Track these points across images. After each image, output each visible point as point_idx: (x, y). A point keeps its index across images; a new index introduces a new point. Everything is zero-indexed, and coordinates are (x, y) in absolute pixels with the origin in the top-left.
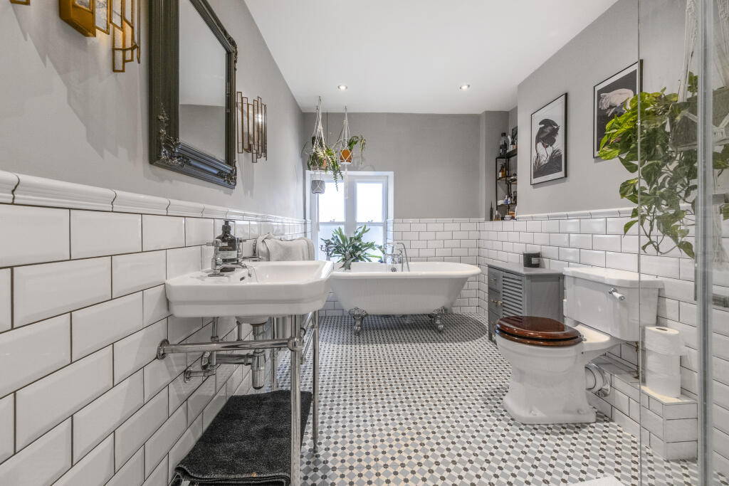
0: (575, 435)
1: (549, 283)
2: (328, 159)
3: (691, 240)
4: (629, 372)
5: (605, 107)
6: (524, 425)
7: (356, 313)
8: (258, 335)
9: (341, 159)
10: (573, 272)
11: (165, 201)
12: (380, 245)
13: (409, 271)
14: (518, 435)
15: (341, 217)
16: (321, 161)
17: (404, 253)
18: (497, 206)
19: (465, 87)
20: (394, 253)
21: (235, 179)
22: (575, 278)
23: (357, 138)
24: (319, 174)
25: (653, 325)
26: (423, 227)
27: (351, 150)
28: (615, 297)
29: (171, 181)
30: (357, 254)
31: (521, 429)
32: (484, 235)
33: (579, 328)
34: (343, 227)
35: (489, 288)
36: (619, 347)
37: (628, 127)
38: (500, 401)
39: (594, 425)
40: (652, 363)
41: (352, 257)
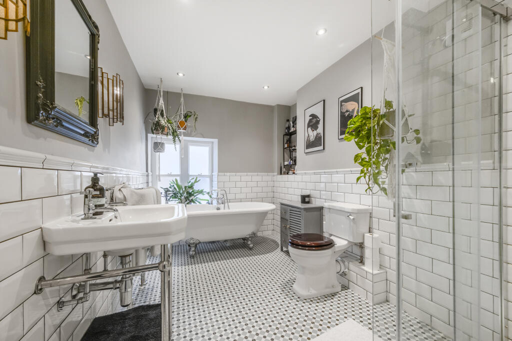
0: (332, 300)
1: (315, 213)
2: (168, 127)
3: (386, 186)
4: (356, 260)
5: (344, 111)
6: (305, 300)
7: (192, 242)
8: (126, 264)
9: (178, 127)
10: (329, 205)
11: (43, 156)
12: (208, 191)
13: (229, 209)
14: (303, 306)
15: (177, 171)
16: (163, 128)
17: (225, 197)
18: (284, 165)
19: (266, 87)
20: (219, 197)
21: (98, 139)
22: (330, 209)
23: (191, 113)
24: (160, 138)
25: (367, 233)
26: (238, 178)
27: (186, 121)
28: (350, 219)
29: (45, 139)
30: (191, 198)
31: (304, 303)
32: (276, 184)
33: (332, 238)
34: (178, 179)
35: (281, 218)
36: (351, 247)
37: (358, 124)
38: (291, 288)
39: (340, 293)
40: (368, 253)
41: (186, 201)
